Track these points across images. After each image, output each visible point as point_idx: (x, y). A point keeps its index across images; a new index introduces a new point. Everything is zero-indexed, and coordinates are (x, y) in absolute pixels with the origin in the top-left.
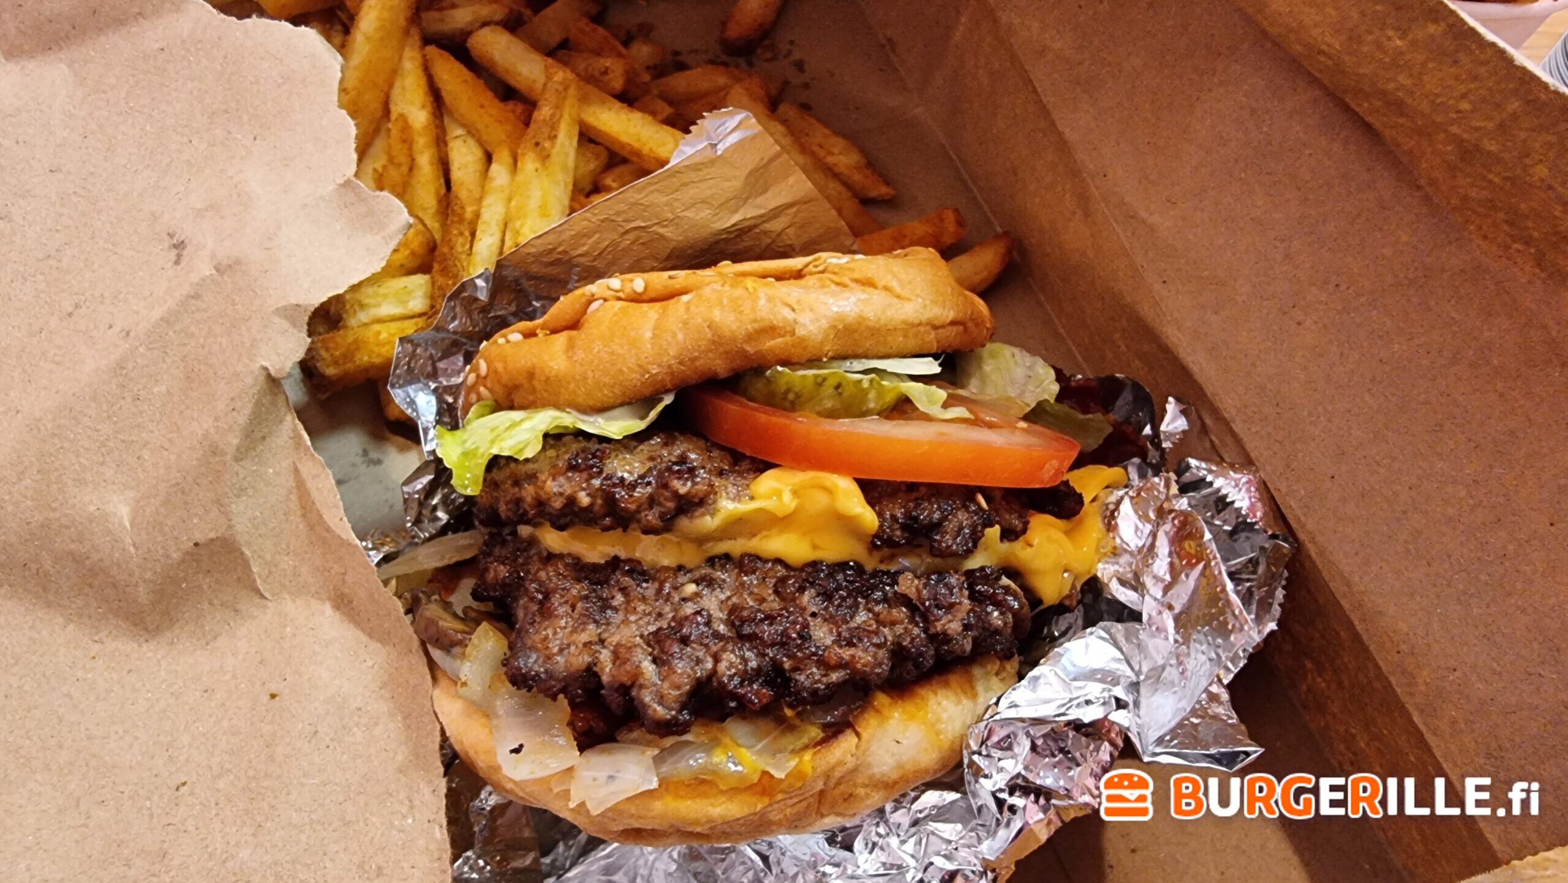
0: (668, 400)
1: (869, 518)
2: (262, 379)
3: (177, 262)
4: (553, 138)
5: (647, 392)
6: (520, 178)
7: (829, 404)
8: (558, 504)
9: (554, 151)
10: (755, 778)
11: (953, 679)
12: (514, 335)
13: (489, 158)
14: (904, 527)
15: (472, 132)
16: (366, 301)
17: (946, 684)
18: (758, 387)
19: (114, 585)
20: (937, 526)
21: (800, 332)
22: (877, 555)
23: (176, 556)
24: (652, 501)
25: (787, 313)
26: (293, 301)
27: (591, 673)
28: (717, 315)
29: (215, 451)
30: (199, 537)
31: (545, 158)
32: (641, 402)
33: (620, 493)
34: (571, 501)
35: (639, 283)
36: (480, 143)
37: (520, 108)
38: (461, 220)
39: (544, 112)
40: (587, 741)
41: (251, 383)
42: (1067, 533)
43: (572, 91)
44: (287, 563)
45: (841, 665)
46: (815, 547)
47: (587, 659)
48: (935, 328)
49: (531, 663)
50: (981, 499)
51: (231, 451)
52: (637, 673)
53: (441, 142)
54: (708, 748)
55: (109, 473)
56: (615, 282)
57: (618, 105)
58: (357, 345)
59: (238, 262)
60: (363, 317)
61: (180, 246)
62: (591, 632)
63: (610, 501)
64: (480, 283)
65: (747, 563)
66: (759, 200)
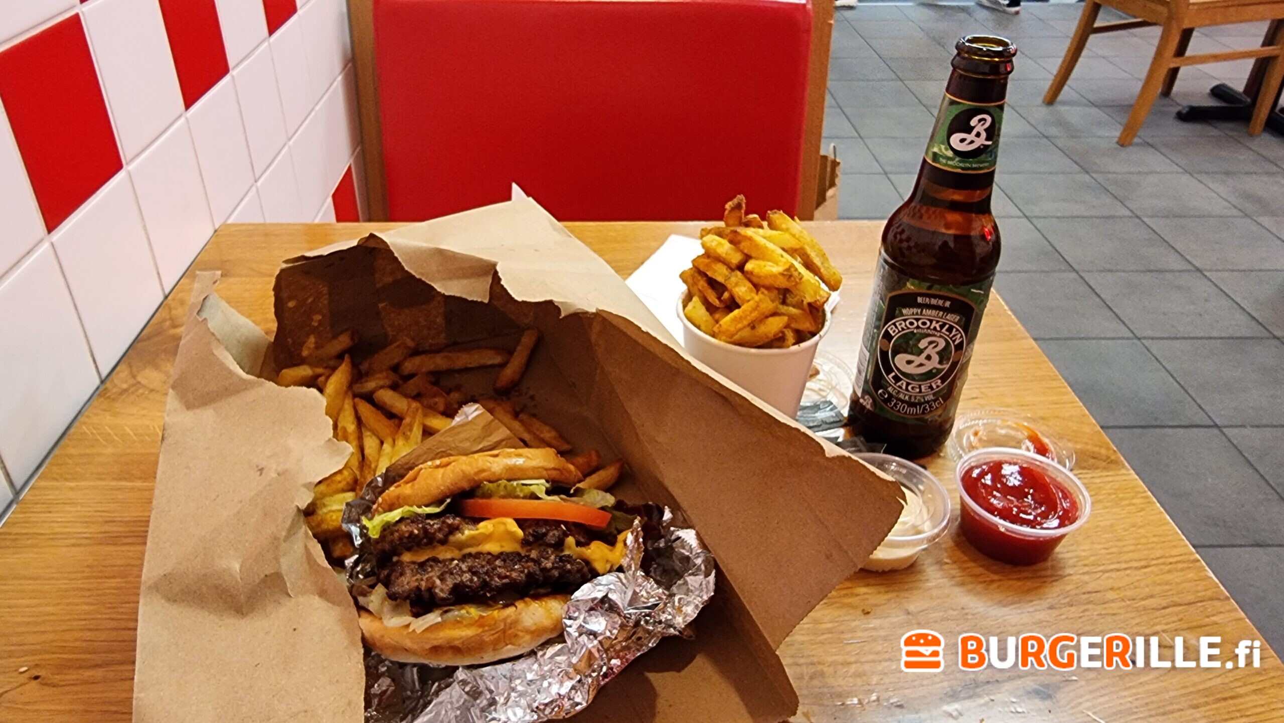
0: (448, 500)
1: (520, 533)
2: (295, 510)
3: (261, 474)
4: (411, 430)
5: (440, 497)
6: (396, 448)
7: (502, 493)
8: (407, 535)
9: (412, 436)
10: (477, 618)
11: (558, 596)
12: (392, 488)
13: (382, 443)
14: (533, 535)
15: (375, 433)
16: (327, 503)
17: (555, 598)
18: (480, 492)
19: (231, 596)
20: (545, 534)
21: (493, 470)
22: (525, 549)
23: (257, 581)
24: (440, 529)
25: (489, 464)
26: (308, 481)
27: (418, 588)
28: (464, 467)
29: (276, 539)
30: (267, 573)
31: (407, 438)
32: (438, 502)
33: (428, 527)
34: (411, 533)
35: (438, 462)
36: (378, 437)
37: (397, 421)
38: (370, 467)
39: (407, 420)
40: (416, 615)
41: (292, 512)
42: (611, 550)
43: (420, 411)
44: (300, 583)
45: (506, 577)
46: (502, 546)
47: (417, 584)
48: (546, 469)
49: (396, 589)
50: (563, 526)
51: (282, 538)
52: (434, 582)
53: (360, 438)
54: (459, 610)
55: (231, 552)
56: (429, 463)
57: (440, 417)
58: (322, 521)
59: (287, 470)
60: (325, 510)
61: (261, 470)
62: (419, 576)
63: (425, 531)
64: (379, 479)
65: (478, 555)
66: (489, 439)
